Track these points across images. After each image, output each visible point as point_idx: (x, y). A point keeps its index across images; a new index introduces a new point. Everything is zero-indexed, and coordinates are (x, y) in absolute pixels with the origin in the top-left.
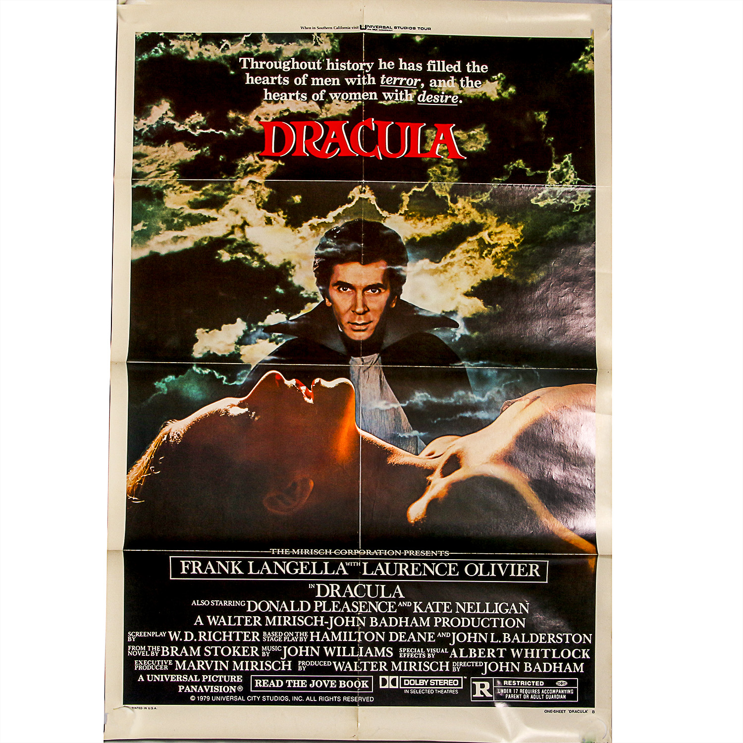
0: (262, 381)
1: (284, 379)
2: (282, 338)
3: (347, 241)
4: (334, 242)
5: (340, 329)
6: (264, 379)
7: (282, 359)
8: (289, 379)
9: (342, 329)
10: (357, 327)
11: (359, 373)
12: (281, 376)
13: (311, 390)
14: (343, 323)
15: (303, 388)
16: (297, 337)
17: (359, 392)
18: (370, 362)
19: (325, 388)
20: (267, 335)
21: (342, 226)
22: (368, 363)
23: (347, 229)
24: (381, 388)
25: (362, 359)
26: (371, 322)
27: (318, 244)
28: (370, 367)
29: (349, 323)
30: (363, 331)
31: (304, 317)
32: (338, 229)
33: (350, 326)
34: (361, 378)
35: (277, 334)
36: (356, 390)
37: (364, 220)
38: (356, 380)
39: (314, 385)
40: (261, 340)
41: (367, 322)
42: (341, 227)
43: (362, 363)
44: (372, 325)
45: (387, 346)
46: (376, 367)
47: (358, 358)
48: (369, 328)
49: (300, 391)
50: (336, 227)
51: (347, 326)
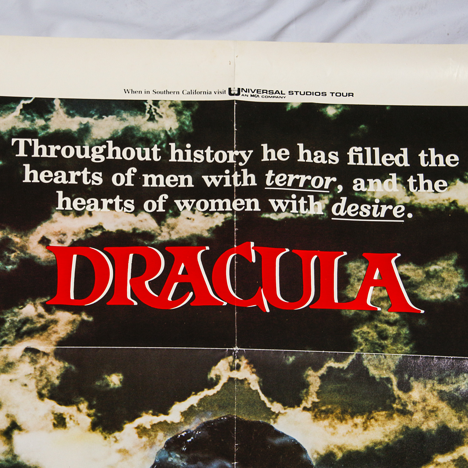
3: (206, 456)
4: (181, 458)
21: (198, 429)
23: (206, 433)
27: (152, 463)
32: (189, 434)
37: (238, 419)
42: (196, 431)
50: (186, 431)
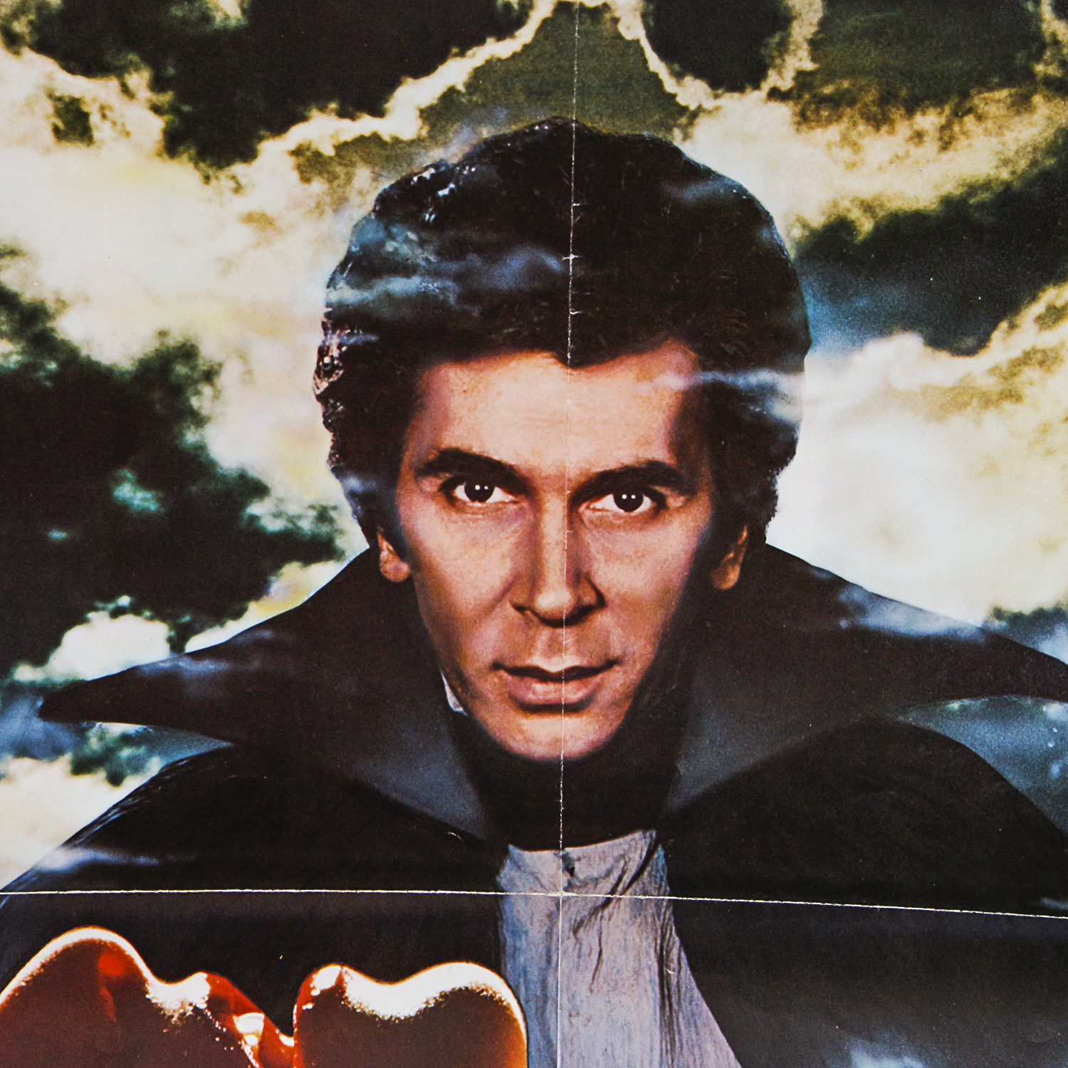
0: (20, 989)
1: (146, 972)
2: (142, 750)
3: (492, 237)
4: (422, 243)
5: (451, 700)
6: (35, 980)
7: (142, 860)
8: (171, 974)
9: (462, 702)
10: (540, 691)
11: (549, 934)
12: (129, 961)
13: (289, 1033)
14: (471, 670)
15: (250, 1025)
16: (224, 744)
17: (550, 1044)
18: (609, 873)
19: (369, 1020)
20: (62, 734)
21: (468, 159)
22: (596, 881)
23: (491, 172)
24: (668, 1024)
25: (565, 858)
26: (610, 663)
27: (341, 256)
28: (607, 902)
29: (496, 666)
30: (573, 709)
31: (267, 634)
32: (443, 174)
33: (504, 684)
34: (563, 964)
35: (117, 729)
36: (536, 1033)
37: (581, 130)
38: (534, 974)
39: (310, 1006)
40: (27, 762)
41: (595, 662)
42: (462, 164)
43: (563, 879)
44: (617, 682)
45: (700, 790)
46: (638, 907)
47: (547, 855)
48: (605, 696)
49: (234, 1038)
50: (435, 166)
51: (490, 686)
